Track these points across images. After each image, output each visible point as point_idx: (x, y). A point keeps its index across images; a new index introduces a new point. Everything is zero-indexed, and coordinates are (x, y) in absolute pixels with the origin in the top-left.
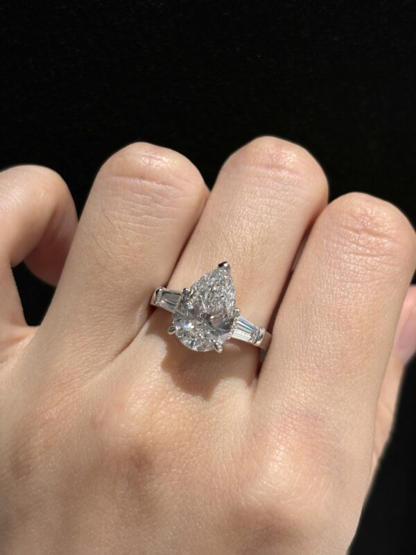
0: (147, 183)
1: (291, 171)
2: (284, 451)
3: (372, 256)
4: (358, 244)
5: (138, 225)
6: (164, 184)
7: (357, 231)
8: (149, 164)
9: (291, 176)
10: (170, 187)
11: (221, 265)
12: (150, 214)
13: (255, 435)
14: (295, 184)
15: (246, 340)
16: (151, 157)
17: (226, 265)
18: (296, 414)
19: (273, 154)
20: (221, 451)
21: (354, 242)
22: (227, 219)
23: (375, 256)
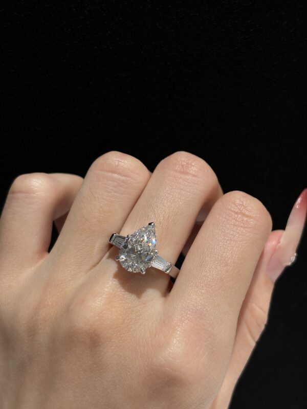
0: (116, 175)
1: (194, 176)
2: (180, 332)
3: (244, 227)
4: (236, 220)
5: (108, 198)
6: (125, 176)
7: (237, 213)
8: (118, 165)
9: (194, 178)
10: (129, 178)
11: (150, 224)
12: (116, 192)
13: (164, 322)
14: (196, 182)
15: (161, 269)
16: (119, 161)
17: (152, 224)
18: (189, 311)
19: (184, 165)
20: (143, 330)
21: (234, 219)
22: (155, 199)
23: (246, 228)
